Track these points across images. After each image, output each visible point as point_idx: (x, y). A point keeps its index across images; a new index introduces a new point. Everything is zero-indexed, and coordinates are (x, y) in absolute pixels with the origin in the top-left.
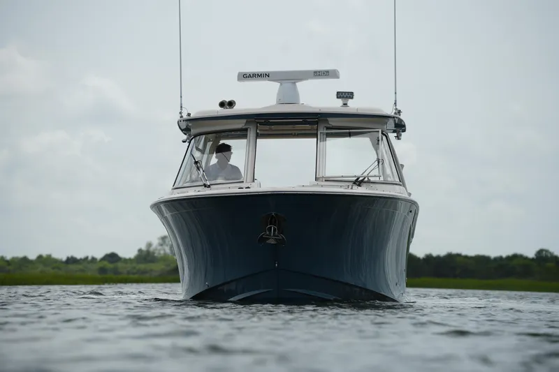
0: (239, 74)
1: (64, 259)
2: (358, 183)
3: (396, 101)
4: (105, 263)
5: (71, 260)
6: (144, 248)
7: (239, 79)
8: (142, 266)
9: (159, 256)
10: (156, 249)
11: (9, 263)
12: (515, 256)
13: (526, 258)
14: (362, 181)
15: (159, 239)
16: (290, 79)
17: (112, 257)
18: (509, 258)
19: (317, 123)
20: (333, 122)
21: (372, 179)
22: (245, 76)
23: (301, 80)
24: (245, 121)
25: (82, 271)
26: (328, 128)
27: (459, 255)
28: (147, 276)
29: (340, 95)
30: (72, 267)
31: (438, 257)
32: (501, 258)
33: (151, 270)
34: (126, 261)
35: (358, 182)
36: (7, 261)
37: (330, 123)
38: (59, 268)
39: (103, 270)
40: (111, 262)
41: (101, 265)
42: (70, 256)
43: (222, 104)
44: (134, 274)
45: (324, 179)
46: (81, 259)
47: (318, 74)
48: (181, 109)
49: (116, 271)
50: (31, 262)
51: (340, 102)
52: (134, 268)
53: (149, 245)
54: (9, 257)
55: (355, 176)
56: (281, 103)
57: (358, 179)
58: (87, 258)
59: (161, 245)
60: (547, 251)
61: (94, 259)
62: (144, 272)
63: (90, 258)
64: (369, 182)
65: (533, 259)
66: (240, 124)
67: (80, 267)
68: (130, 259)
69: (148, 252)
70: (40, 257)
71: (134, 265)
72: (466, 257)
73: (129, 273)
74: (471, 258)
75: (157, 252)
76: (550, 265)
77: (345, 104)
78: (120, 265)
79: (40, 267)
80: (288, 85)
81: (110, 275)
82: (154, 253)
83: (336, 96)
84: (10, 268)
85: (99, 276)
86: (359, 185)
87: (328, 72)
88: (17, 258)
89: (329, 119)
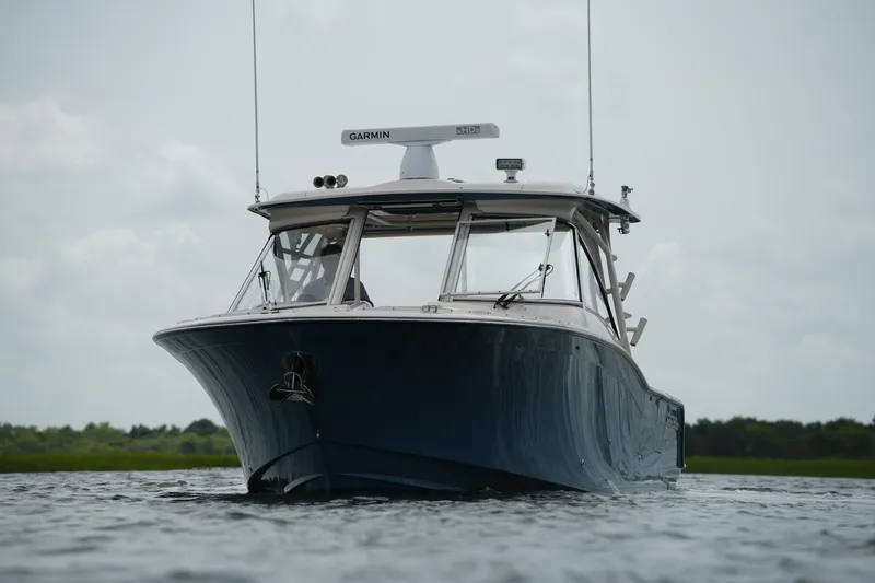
0: (344, 133)
1: (128, 430)
2: (502, 304)
3: (591, 172)
4: (193, 436)
5: (140, 432)
7: (344, 142)
11: (43, 436)
12: (842, 423)
13: (860, 426)
14: (511, 300)
16: (422, 140)
17: (204, 427)
18: (831, 425)
19: (459, 209)
20: (484, 207)
21: (526, 297)
22: (354, 137)
23: (438, 140)
24: (346, 207)
25: (155, 448)
26: (475, 217)
27: (751, 421)
29: (501, 164)
30: (141, 443)
31: (719, 424)
32: (818, 425)
35: (504, 302)
36: (40, 434)
37: (479, 208)
38: (121, 445)
39: (188, 447)
40: (202, 434)
41: (186, 439)
42: (137, 426)
43: (318, 182)
45: (452, 298)
46: (155, 430)
47: (464, 131)
48: (258, 191)
49: (209, 449)
50: (77, 435)
51: (503, 175)
54: (41, 428)
55: (500, 293)
56: (406, 178)
57: (504, 297)
58: (164, 427)
61: (175, 430)
63: (169, 428)
64: (522, 301)
65: (870, 427)
66: (339, 213)
67: (155, 442)
70: (91, 427)
72: (763, 424)
74: (771, 425)
77: (511, 179)
78: (214, 438)
79: (92, 444)
80: (417, 149)
81: (200, 455)
83: (495, 166)
84: (46, 444)
85: (181, 455)
86: (505, 307)
87: (477, 127)
88: (55, 428)
89: (478, 202)
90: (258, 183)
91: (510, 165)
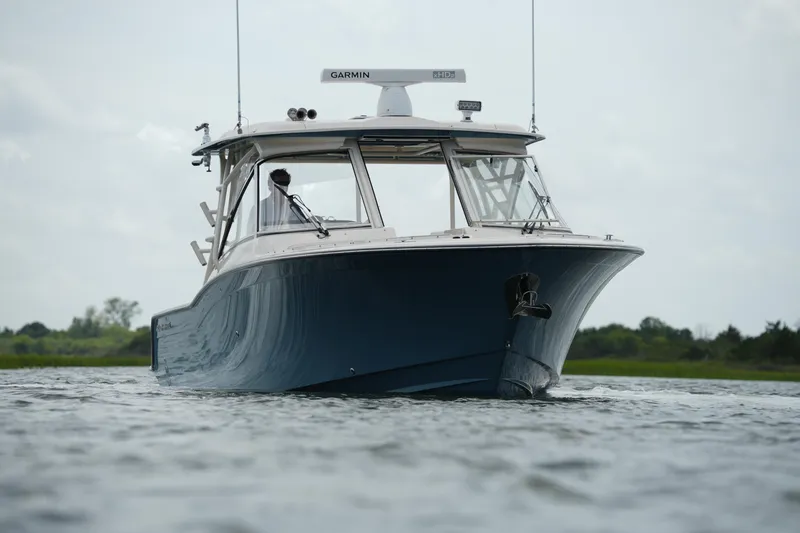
0: (326, 72)
2: (529, 231)
3: (533, 115)
4: (26, 338)
6: (82, 315)
7: (326, 79)
8: (81, 343)
9: (106, 327)
10: (100, 318)
12: (613, 328)
13: (628, 330)
14: (533, 227)
15: (105, 303)
17: (36, 329)
18: (604, 330)
20: (465, 143)
22: (336, 75)
23: (412, 82)
24: (343, 139)
26: (458, 152)
28: (87, 356)
29: (463, 105)
33: (95, 348)
34: (56, 334)
35: (529, 229)
37: (460, 145)
39: (21, 348)
40: (35, 336)
41: (18, 340)
44: (68, 353)
47: (439, 75)
48: (240, 120)
49: (40, 349)
51: (461, 115)
52: (69, 344)
53: (91, 312)
55: (523, 221)
56: (389, 114)
57: (527, 224)
59: (109, 312)
60: (657, 321)
61: (8, 332)
62: (83, 351)
64: (542, 229)
65: (637, 331)
66: (337, 144)
68: (62, 332)
69: (89, 321)
71: (69, 340)
73: (60, 352)
75: (102, 322)
76: (661, 339)
77: (468, 118)
78: (46, 340)
80: (394, 89)
81: (32, 355)
82: (98, 323)
85: (14, 355)
86: (532, 233)
87: (453, 72)
89: (458, 139)
90: (239, 113)
91: (469, 107)
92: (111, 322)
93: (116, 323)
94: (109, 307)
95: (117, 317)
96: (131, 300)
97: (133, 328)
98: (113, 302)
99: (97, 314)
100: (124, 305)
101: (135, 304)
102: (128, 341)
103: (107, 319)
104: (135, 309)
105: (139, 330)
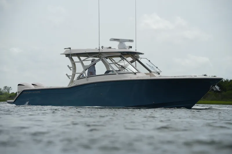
29: (130, 47)
47: (130, 41)
82: (2, 92)
92: (5, 92)
93: (6, 92)
94: (4, 88)
95: (7, 91)
96: (10, 87)
97: (10, 93)
98: (6, 87)
99: (2, 90)
100: (8, 88)
101: (11, 87)
102: (9, 96)
103: (4, 91)
104: (10, 89)
105: (11, 93)
